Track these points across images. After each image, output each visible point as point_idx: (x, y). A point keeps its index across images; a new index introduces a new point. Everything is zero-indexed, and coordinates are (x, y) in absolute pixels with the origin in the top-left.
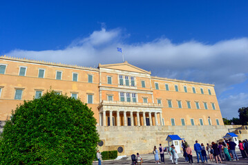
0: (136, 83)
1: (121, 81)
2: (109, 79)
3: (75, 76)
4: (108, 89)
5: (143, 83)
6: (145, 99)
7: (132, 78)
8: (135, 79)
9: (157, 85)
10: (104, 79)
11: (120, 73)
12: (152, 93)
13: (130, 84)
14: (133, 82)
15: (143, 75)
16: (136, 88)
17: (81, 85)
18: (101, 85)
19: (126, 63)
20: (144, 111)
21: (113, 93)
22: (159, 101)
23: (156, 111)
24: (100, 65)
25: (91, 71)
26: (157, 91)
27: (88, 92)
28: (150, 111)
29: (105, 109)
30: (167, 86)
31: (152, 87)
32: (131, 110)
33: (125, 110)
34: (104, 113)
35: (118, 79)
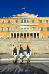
0: (29, 21)
1: (22, 21)
2: (17, 21)
3: (3, 21)
4: (16, 25)
5: (33, 21)
6: (34, 28)
8: (29, 19)
9: (41, 21)
10: (14, 21)
11: (22, 17)
12: (38, 25)
13: (26, 22)
14: (28, 21)
15: (34, 17)
16: (29, 23)
17: (5, 25)
18: (13, 24)
19: (25, 13)
20: (30, 33)
21: (18, 26)
22: (42, 28)
23: (36, 33)
24: (13, 16)
25: (9, 19)
26: (41, 23)
27: (8, 27)
28: (33, 33)
29: (11, 33)
30: (47, 21)
31: (38, 22)
32: (23, 33)
33: (20, 33)
34: (11, 34)
35: (21, 20)
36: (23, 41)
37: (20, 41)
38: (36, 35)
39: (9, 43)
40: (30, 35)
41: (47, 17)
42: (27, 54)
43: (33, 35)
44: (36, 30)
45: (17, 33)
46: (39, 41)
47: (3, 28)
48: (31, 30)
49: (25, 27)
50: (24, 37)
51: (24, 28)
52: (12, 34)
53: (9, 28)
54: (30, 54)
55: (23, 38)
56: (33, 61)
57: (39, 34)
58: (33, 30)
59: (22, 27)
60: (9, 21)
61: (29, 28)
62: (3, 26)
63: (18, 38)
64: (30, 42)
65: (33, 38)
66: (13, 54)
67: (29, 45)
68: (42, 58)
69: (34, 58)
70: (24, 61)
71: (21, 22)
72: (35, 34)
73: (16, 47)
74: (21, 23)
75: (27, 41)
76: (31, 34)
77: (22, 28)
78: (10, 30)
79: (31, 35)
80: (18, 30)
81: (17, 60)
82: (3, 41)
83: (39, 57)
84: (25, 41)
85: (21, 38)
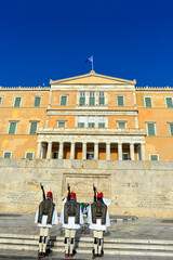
0: (106, 101)
1: (82, 100)
2: (64, 98)
3: (18, 100)
4: (60, 113)
5: (120, 100)
7: (102, 93)
8: (106, 94)
9: (148, 100)
10: (55, 99)
11: (82, 88)
12: (136, 114)
13: (97, 103)
14: (102, 101)
15: (122, 88)
16: (107, 108)
17: (24, 111)
18: (49, 108)
19: (93, 72)
20: (108, 141)
21: (67, 118)
22: (151, 126)
23: (132, 141)
24: (51, 82)
25: (38, 91)
26: (148, 109)
27: (33, 119)
28: (120, 141)
29: (41, 139)
30: (169, 100)
31: (138, 104)
32: (85, 140)
33: (73, 140)
34: (39, 145)
35: (78, 97)
36: (84, 171)
37: (72, 171)
38: (132, 148)
39: (30, 177)
40: (108, 147)
41: (168, 88)
42: (94, 222)
43: (120, 148)
44: (132, 131)
45: (61, 140)
46: (142, 173)
47: (13, 123)
48: (113, 131)
49: (91, 120)
50: (88, 155)
51: (88, 125)
52: (45, 145)
53: (34, 124)
54: (104, 223)
55: (84, 157)
56: (117, 252)
57: (143, 148)
58: (120, 130)
59: (82, 120)
60: (38, 99)
61: (106, 126)
62: (15, 115)
63: (65, 157)
64: (107, 176)
65: (121, 158)
66: (40, 221)
67: (104, 185)
68: (152, 242)
69: (120, 240)
70: (82, 248)
71: (78, 103)
72: (126, 147)
73: (50, 194)
74: (77, 108)
75: (96, 172)
76: (112, 145)
77: (82, 125)
78: (39, 129)
79: (114, 148)
80: (67, 130)
81: (52, 246)
82: (11, 169)
83: (141, 236)
84: (90, 171)
85: (76, 158)
